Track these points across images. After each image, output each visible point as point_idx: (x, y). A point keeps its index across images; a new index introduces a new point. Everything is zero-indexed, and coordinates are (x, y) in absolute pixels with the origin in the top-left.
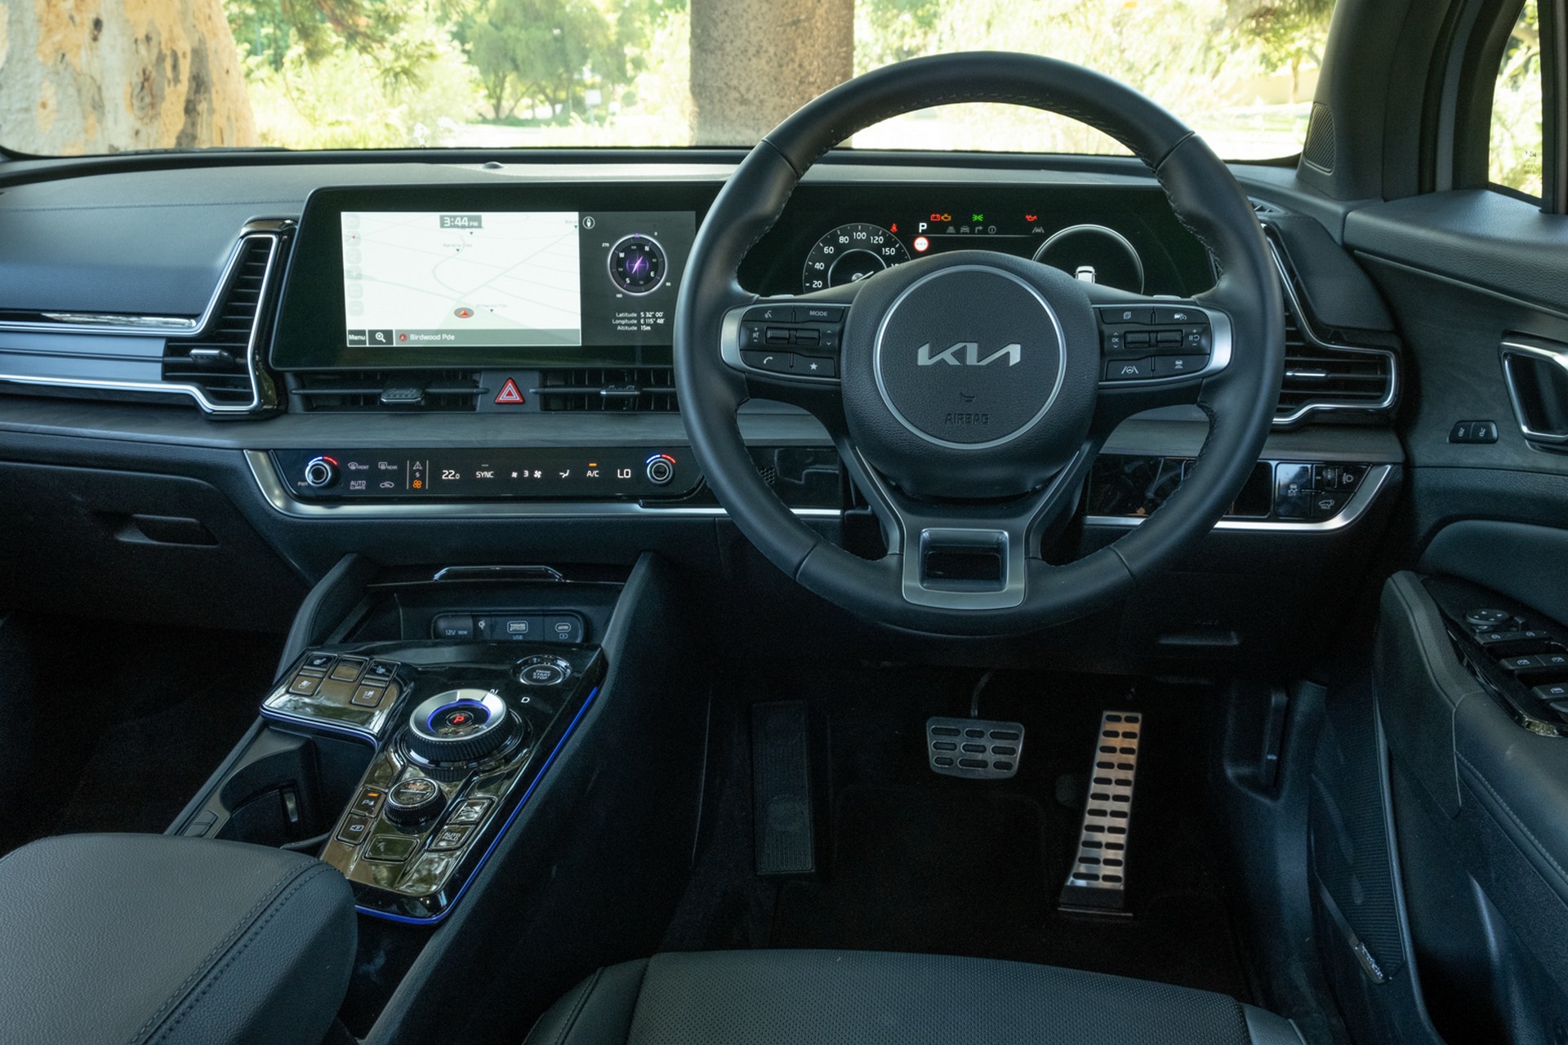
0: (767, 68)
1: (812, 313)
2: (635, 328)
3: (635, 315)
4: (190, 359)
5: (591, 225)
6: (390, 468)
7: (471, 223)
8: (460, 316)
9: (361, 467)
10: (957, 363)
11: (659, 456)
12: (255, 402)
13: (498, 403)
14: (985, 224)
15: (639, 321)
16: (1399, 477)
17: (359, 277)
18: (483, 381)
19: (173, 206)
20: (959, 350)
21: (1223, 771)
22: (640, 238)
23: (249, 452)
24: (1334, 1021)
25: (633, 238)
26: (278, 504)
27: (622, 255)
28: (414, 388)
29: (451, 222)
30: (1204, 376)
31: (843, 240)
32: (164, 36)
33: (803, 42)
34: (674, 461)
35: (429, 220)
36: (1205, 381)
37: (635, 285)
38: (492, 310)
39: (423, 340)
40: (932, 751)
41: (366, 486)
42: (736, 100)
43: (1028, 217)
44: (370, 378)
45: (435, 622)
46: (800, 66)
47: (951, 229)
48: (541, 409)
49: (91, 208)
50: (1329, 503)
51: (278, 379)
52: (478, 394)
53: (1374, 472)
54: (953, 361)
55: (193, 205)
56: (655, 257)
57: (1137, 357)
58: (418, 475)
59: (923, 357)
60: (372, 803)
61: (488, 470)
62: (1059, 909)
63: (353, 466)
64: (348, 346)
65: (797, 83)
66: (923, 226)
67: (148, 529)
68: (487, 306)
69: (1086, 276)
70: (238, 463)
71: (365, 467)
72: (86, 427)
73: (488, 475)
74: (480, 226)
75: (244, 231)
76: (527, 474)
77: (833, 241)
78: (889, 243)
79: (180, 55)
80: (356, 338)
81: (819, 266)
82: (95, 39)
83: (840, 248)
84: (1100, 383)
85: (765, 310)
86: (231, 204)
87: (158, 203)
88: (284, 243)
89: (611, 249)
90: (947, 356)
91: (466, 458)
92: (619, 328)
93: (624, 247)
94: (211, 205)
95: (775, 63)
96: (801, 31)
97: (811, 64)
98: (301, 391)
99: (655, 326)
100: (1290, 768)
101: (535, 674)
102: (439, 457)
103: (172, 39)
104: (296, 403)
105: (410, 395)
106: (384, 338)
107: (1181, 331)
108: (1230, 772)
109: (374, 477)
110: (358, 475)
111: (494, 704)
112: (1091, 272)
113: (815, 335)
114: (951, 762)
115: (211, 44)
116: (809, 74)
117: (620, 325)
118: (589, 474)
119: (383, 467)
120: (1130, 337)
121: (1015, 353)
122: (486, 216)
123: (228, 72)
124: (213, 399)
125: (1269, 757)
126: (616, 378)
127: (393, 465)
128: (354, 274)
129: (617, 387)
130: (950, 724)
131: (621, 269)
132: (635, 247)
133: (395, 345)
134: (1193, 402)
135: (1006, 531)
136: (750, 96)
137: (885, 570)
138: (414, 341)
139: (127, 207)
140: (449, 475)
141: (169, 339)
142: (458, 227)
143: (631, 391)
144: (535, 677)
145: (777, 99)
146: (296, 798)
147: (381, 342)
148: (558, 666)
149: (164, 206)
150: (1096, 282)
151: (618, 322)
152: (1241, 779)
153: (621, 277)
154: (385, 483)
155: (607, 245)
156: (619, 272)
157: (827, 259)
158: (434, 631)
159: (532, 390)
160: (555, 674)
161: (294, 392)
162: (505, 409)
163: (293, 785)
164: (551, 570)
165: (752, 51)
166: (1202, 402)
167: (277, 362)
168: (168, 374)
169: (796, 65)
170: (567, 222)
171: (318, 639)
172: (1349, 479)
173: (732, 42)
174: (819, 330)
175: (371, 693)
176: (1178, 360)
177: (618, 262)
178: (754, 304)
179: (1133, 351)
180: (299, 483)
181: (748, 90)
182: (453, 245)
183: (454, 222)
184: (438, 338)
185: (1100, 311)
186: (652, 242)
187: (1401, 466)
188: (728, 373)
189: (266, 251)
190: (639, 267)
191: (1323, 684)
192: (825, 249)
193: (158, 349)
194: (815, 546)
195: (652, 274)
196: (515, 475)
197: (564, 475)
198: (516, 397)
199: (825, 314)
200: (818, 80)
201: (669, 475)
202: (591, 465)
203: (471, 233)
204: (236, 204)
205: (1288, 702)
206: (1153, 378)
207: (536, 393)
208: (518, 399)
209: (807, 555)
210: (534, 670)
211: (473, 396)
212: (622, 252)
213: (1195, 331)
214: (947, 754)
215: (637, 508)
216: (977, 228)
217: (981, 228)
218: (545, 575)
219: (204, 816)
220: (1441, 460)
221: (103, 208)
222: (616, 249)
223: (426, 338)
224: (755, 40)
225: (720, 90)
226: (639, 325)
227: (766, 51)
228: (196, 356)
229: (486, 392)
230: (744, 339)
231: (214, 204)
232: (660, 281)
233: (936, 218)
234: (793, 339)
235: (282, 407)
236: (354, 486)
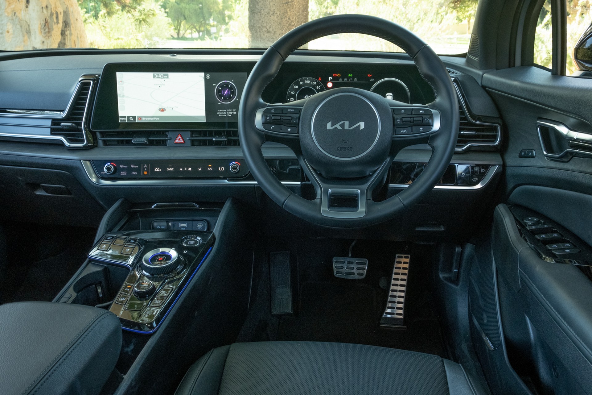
0: (277, 20)
1: (289, 110)
2: (225, 116)
3: (225, 111)
4: (61, 127)
5: (209, 77)
6: (135, 167)
7: (165, 77)
8: (161, 111)
9: (125, 167)
10: (341, 129)
11: (234, 162)
12: (85, 143)
13: (175, 143)
14: (353, 78)
15: (227, 113)
16: (501, 170)
17: (123, 96)
18: (170, 135)
19: (54, 70)
20: (342, 123)
21: (439, 276)
22: (227, 82)
23: (83, 161)
24: (477, 364)
25: (224, 82)
26: (94, 180)
27: (220, 88)
28: (144, 137)
29: (157, 76)
30: (430, 134)
31: (301, 83)
32: (53, 6)
33: (290, 10)
34: (240, 164)
35: (149, 75)
36: (430, 135)
37: (225, 100)
38: (172, 109)
39: (147, 120)
40: (335, 269)
41: (127, 174)
42: (266, 31)
43: (368, 75)
44: (128, 134)
45: (153, 224)
46: (289, 19)
47: (341, 79)
48: (191, 145)
49: (23, 71)
50: (476, 179)
51: (94, 134)
52: (168, 140)
53: (492, 168)
54: (340, 128)
55: (62, 69)
56: (233, 89)
57: (406, 126)
58: (145, 169)
59: (329, 126)
60: (129, 290)
61: (171, 168)
62: (380, 325)
63: (122, 166)
64: (119, 122)
65: (288, 25)
66: (330, 78)
67: (46, 189)
68: (171, 107)
69: (389, 97)
70: (79, 165)
71: (126, 167)
72: (22, 152)
73: (172, 169)
74: (168, 78)
75: (80, 79)
76: (186, 169)
77: (298, 84)
78: (318, 84)
79: (59, 13)
80: (122, 119)
81: (293, 93)
82: (27, 7)
83: (300, 86)
84: (393, 136)
85: (272, 109)
86: (76, 69)
87: (48, 69)
88: (95, 83)
89: (216, 86)
90: (338, 126)
91: (163, 163)
92: (219, 115)
93: (221, 86)
94: (68, 69)
95: (279, 18)
96: (289, 6)
97: (293, 18)
98: (102, 139)
99: (233, 115)
100: (462, 275)
101: (189, 242)
102: (153, 163)
103: (56, 8)
104: (100, 143)
105: (143, 140)
106: (133, 119)
107: (422, 117)
108: (441, 276)
109: (129, 170)
110: (123, 170)
111: (173, 253)
112: (391, 95)
113: (290, 118)
114: (341, 273)
115: (71, 9)
116: (292, 22)
117: (220, 114)
118: (209, 169)
119: (133, 167)
120: (404, 119)
121: (362, 125)
122: (171, 74)
123: (77, 20)
124: (69, 142)
125: (455, 270)
126: (218, 134)
127: (137, 166)
128: (121, 95)
129: (219, 137)
130: (341, 259)
131: (220, 94)
132: (225, 86)
133: (137, 122)
134: (427, 143)
135: (359, 189)
136: (271, 30)
137: (315, 204)
138: (144, 120)
139: (37, 70)
140: (157, 169)
141: (53, 119)
142: (160, 78)
143: (224, 139)
144: (189, 243)
145: (280, 31)
146: (101, 288)
147: (132, 121)
148: (197, 239)
149: (51, 70)
150: (393, 99)
151: (219, 113)
152: (446, 279)
153: (220, 97)
154: (134, 173)
155: (215, 85)
156: (219, 95)
157: (296, 90)
158: (152, 226)
159: (187, 138)
160: (196, 242)
161: (100, 139)
162: (178, 145)
163: (100, 283)
164: (195, 204)
165: (271, 13)
166: (430, 143)
167: (93, 128)
168: (52, 132)
169: (287, 19)
170: (200, 76)
171: (109, 230)
172: (483, 170)
173: (264, 10)
174: (291, 116)
175: (129, 250)
176: (421, 128)
177: (219, 91)
178: (267, 107)
179: (405, 124)
180: (102, 173)
181: (270, 27)
182: (158, 85)
183: (158, 76)
184: (153, 119)
185: (393, 110)
186: (232, 84)
187: (501, 166)
188: (258, 132)
189: (89, 87)
190: (227, 93)
191: (474, 244)
192: (295, 87)
193: (49, 123)
194: (290, 195)
195: (231, 96)
196: (181, 169)
197: (200, 170)
198: (182, 141)
199: (293, 110)
200: (295, 24)
201: (238, 169)
202: (209, 166)
203: (165, 80)
204: (77, 69)
205: (462, 251)
206: (412, 134)
208: (183, 141)
209: (287, 199)
210: (188, 241)
211: (166, 140)
212: (220, 87)
213: (427, 117)
214: (340, 270)
215: (226, 181)
216: (350, 79)
217: (351, 79)
218: (193, 206)
219: (67, 295)
220: (516, 164)
221: (28, 70)
222: (218, 86)
223: (148, 119)
224: (272, 9)
225: (259, 27)
226: (227, 114)
227: (277, 13)
228: (63, 126)
229: (171, 139)
230: (264, 120)
231: (69, 69)
232: (234, 98)
233: (335, 75)
234: (282, 120)
235: (95, 144)
236: (122, 174)
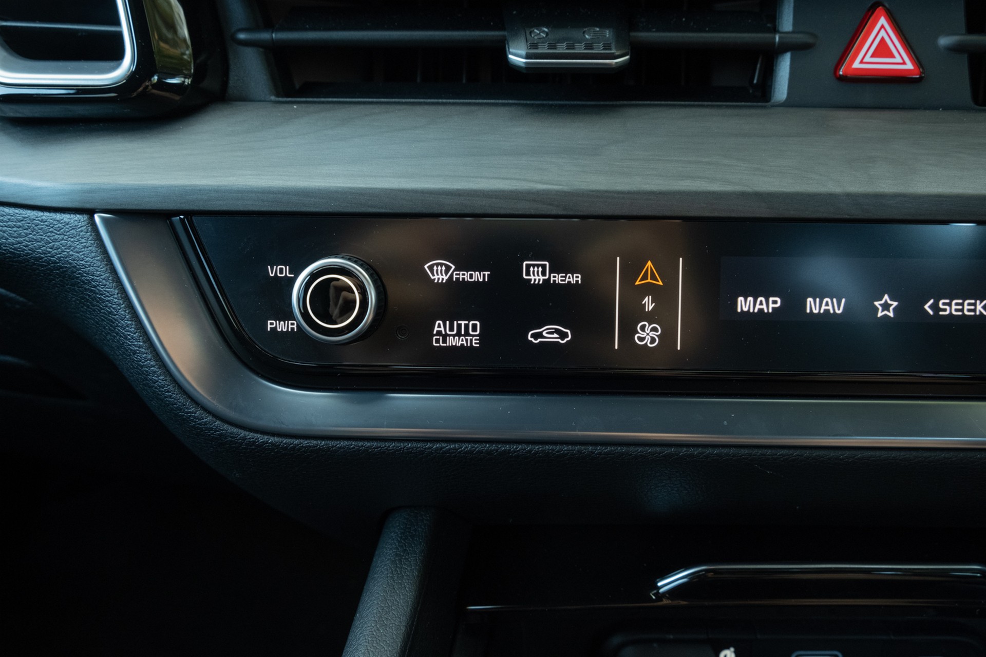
6: (558, 278)
9: (465, 276)
13: (843, 79)
18: (791, 11)
23: (107, 218)
41: (483, 336)
48: (974, 97)
52: (782, 49)
58: (649, 303)
71: (477, 277)
98: (265, 36)
109: (507, 306)
119: (536, 277)
127: (568, 272)
154: (544, 330)
159: (945, 41)
161: (244, 37)
162: (868, 93)
180: (271, 324)
207: (956, 49)
208: (909, 66)
211: (770, 56)
229: (805, 45)
235: (211, 84)
236: (445, 336)
